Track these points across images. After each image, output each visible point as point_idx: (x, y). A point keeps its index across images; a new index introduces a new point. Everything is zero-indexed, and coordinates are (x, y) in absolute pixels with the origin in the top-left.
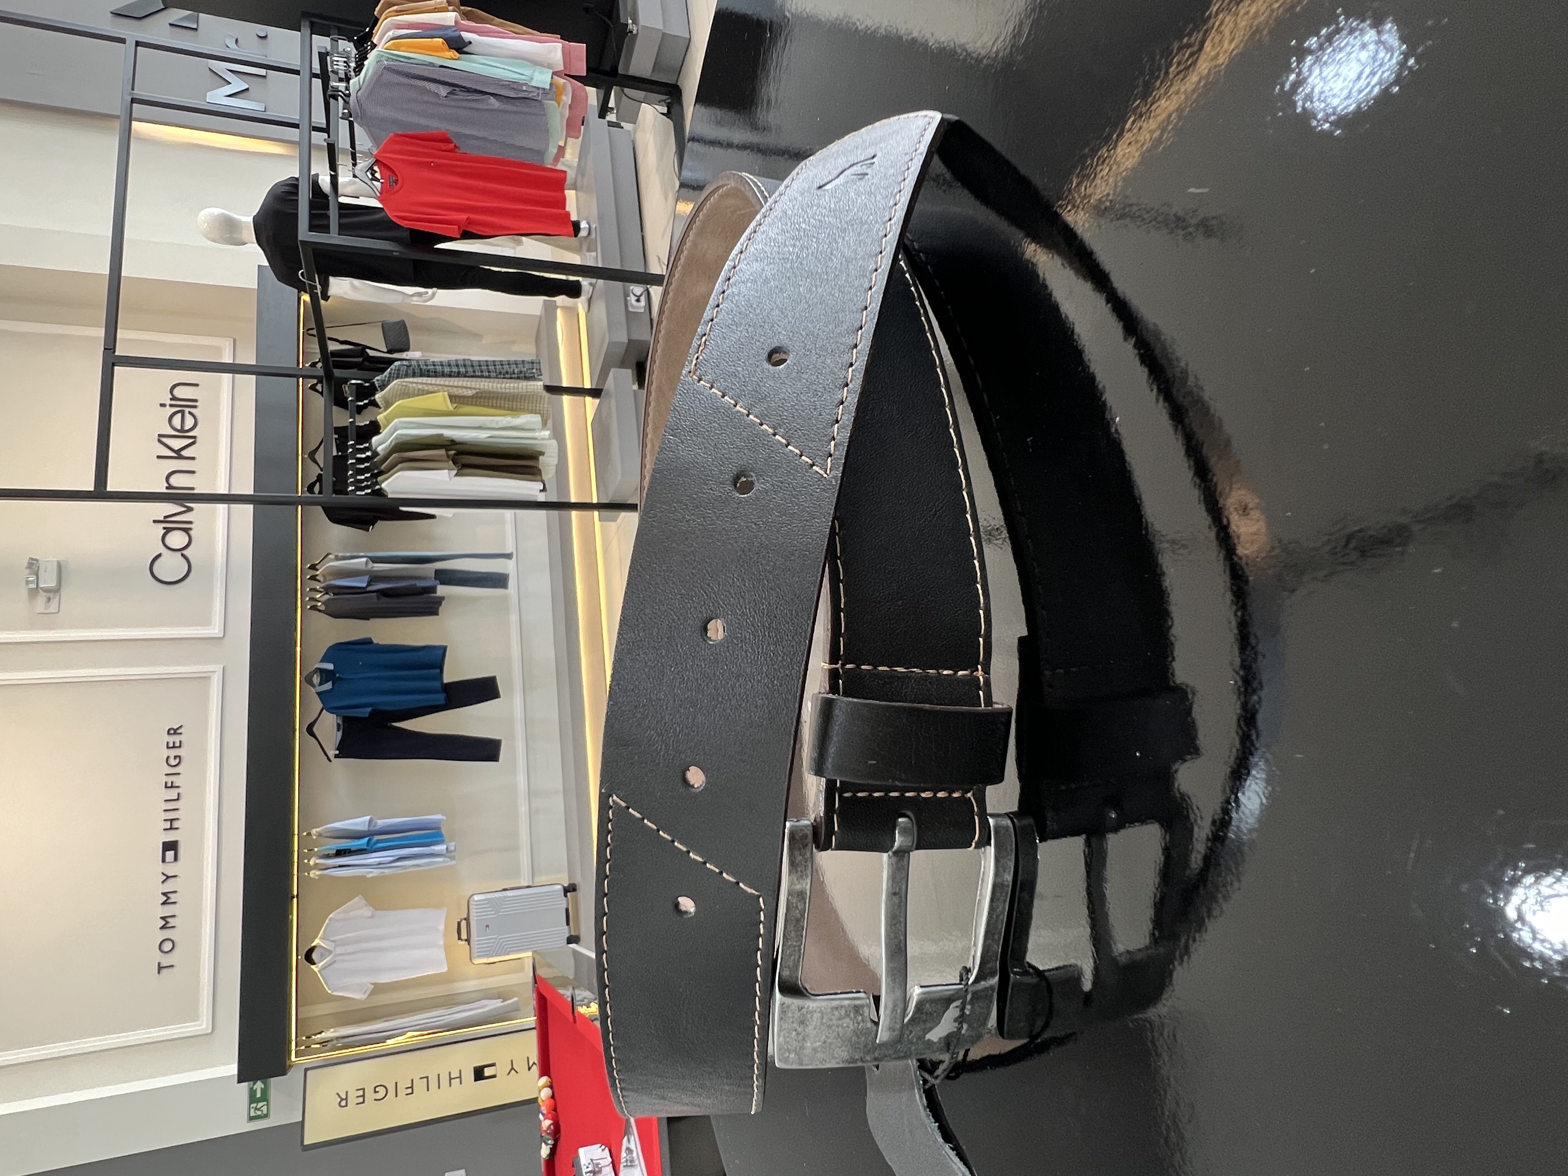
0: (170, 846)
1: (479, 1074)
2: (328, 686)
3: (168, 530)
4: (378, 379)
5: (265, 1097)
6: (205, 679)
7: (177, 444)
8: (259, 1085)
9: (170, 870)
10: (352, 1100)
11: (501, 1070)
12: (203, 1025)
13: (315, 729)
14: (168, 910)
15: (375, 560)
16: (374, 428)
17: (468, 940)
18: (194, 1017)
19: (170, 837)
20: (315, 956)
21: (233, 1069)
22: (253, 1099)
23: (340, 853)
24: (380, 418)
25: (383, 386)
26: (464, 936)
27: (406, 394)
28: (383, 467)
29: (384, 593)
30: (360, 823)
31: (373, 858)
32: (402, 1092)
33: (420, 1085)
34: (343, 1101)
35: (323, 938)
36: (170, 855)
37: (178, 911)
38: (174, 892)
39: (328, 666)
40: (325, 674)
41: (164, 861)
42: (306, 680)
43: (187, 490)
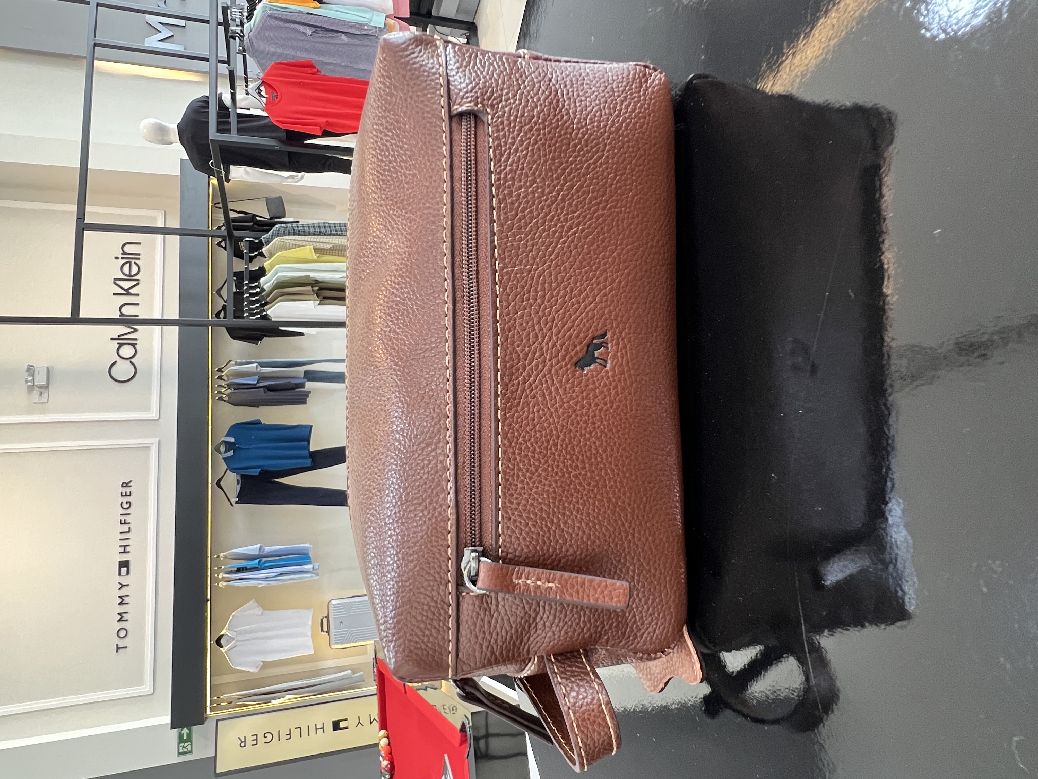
0: (124, 564)
1: (336, 726)
2: (231, 453)
3: (121, 345)
4: (264, 237)
5: (189, 739)
6: (147, 448)
7: (126, 285)
8: (185, 731)
9: (124, 580)
10: (249, 742)
11: (351, 723)
12: (146, 688)
13: (222, 483)
14: (122, 609)
15: (263, 365)
16: (262, 272)
17: (328, 632)
18: (141, 682)
19: (124, 558)
20: (223, 641)
21: (167, 719)
22: (181, 740)
23: (239, 570)
24: (266, 265)
25: (268, 242)
26: (325, 629)
27: (284, 248)
28: (268, 299)
29: (269, 389)
30: (253, 549)
31: (263, 574)
32: (283, 737)
33: (295, 733)
34: (243, 743)
35: (229, 629)
36: (123, 572)
37: (129, 608)
38: (127, 596)
39: (230, 440)
40: (228, 444)
41: (120, 574)
42: (215, 449)
43: (134, 316)
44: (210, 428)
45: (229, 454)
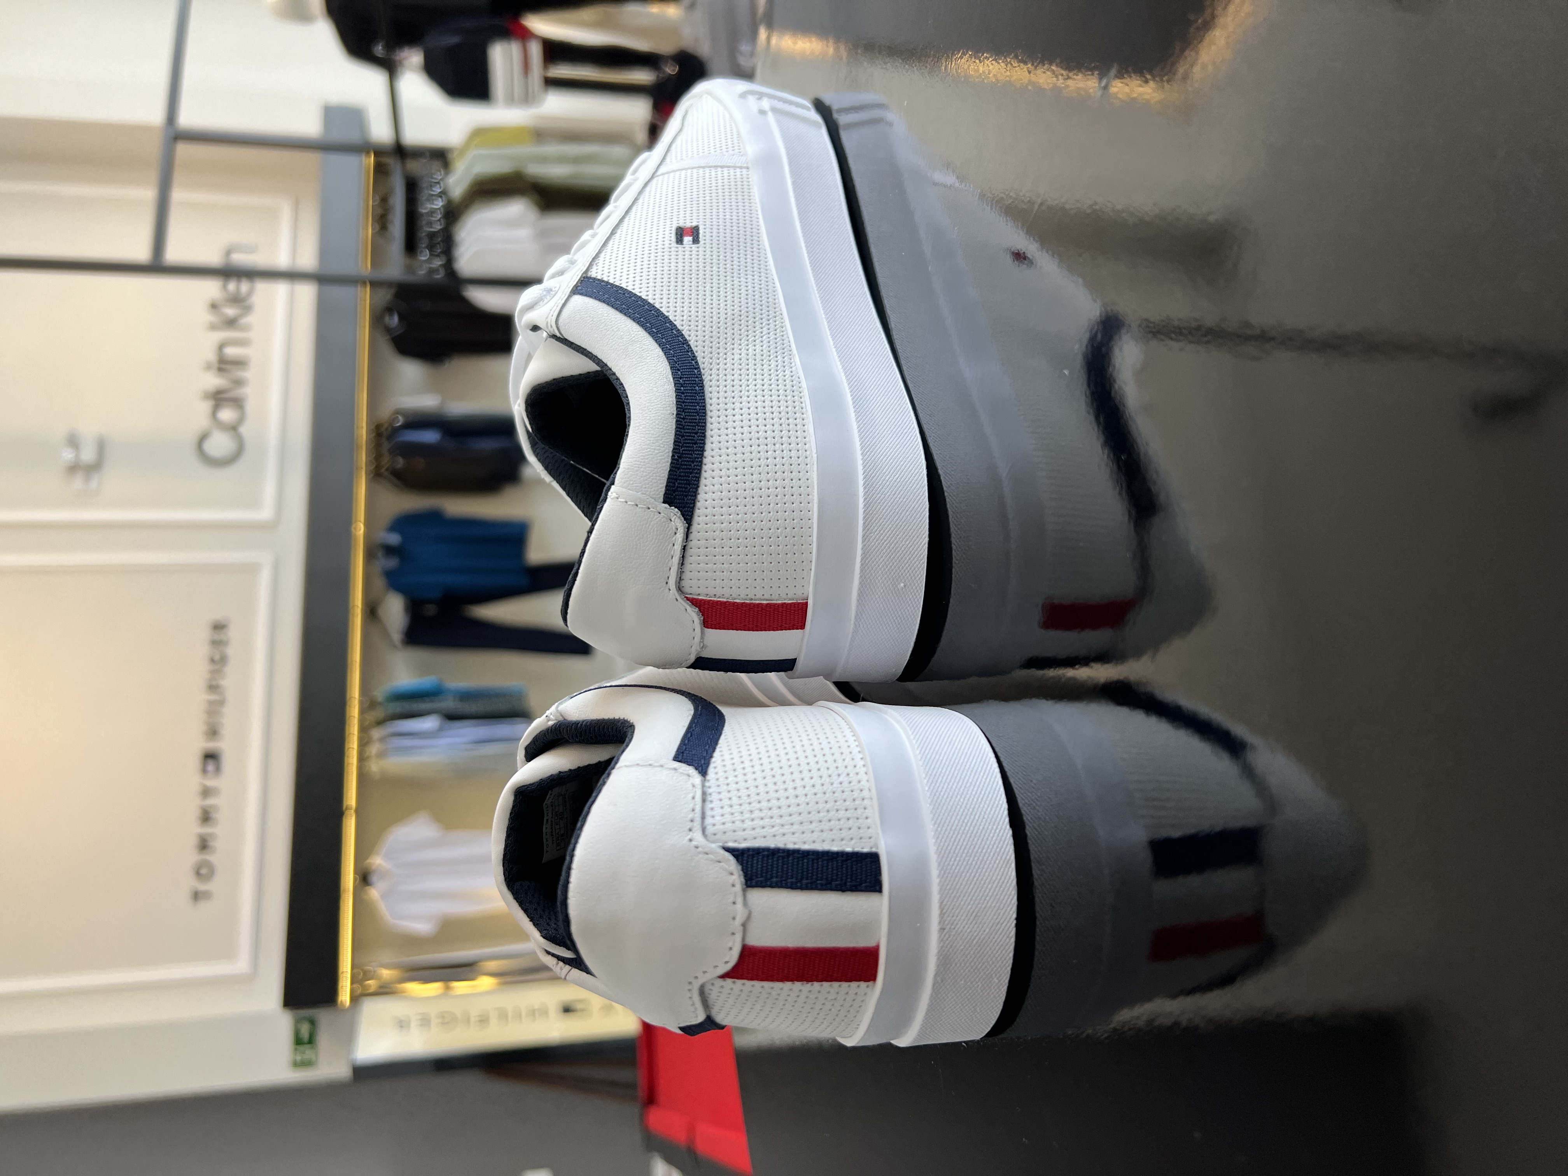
0: (211, 757)
1: (568, 1009)
2: (395, 563)
3: (219, 406)
5: (311, 1041)
6: (253, 567)
7: (231, 313)
8: (307, 1013)
9: (211, 783)
19: (211, 745)
20: (374, 878)
35: (384, 859)
36: (211, 767)
37: (219, 830)
38: (215, 807)
39: (394, 539)
40: (389, 550)
41: (204, 771)
42: (370, 555)
43: (240, 363)
44: (360, 530)
45: (392, 563)
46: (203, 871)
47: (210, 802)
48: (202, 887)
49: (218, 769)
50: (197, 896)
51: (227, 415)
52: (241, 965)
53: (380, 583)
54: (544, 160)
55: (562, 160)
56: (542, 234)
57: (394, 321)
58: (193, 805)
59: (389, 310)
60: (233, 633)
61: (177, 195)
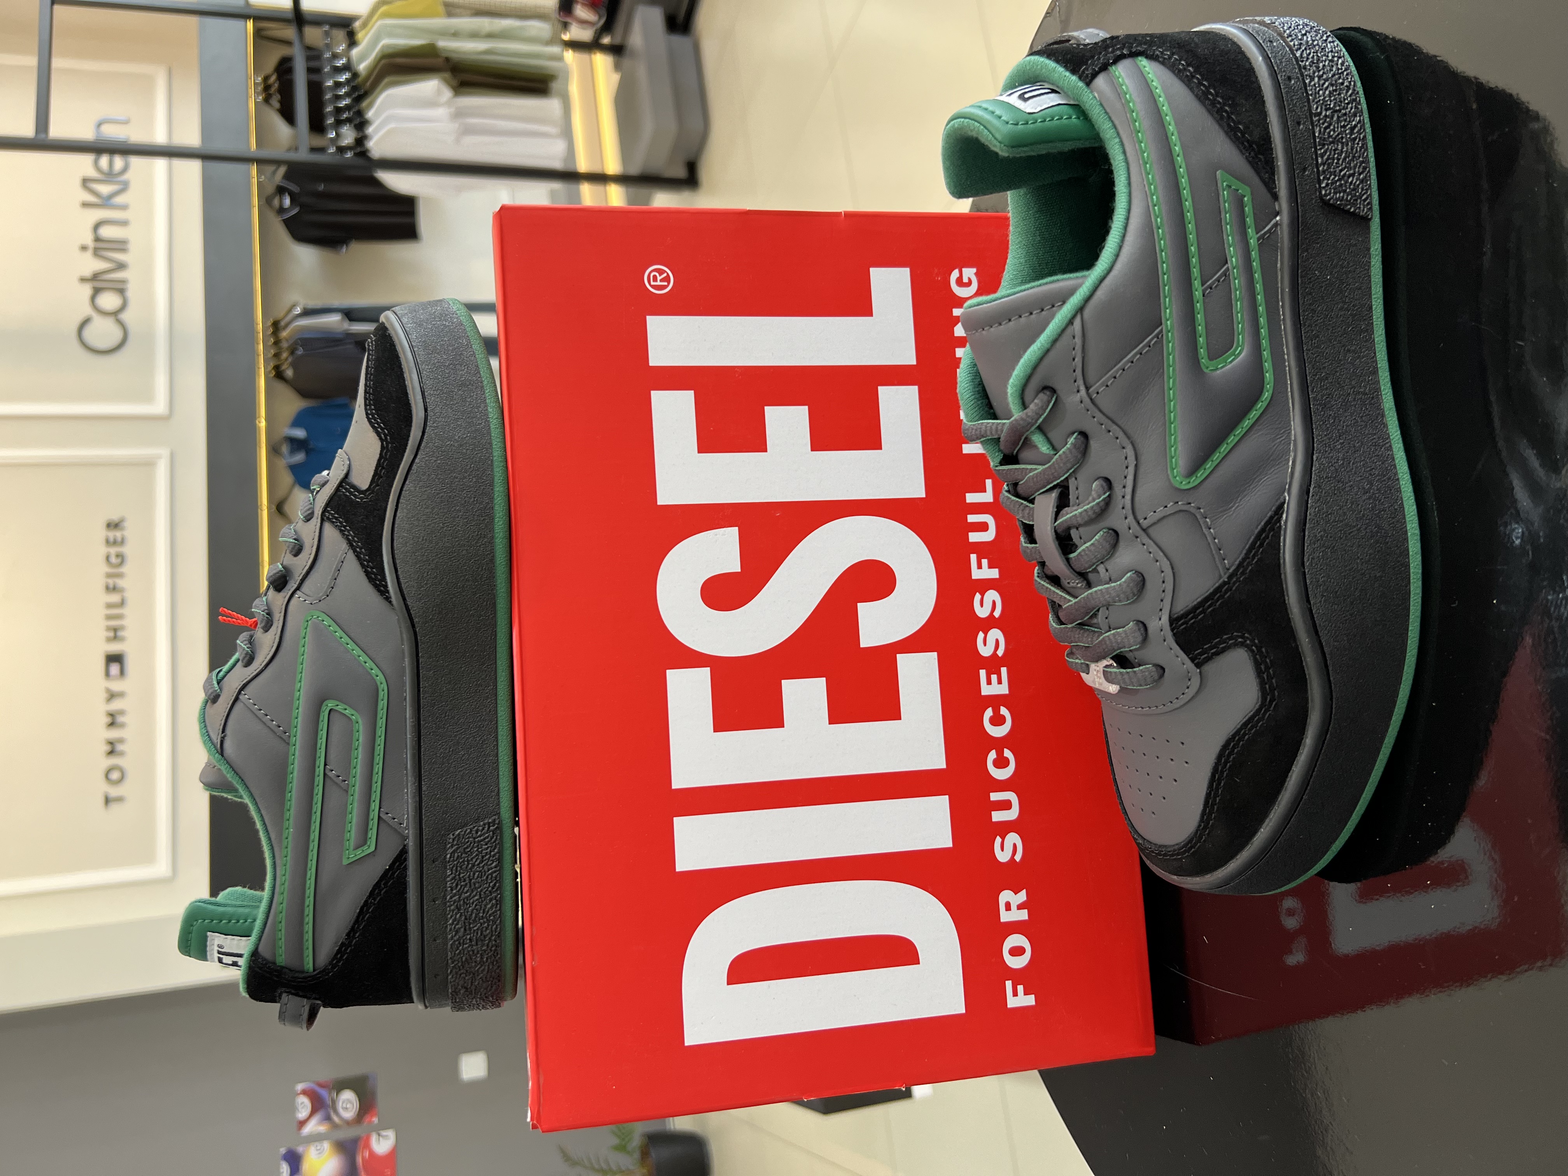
0: (114, 660)
3: (98, 291)
6: (149, 464)
7: (105, 189)
9: (116, 686)
13: (287, 508)
14: (114, 734)
15: (352, 315)
18: (149, 858)
28: (366, 86)
36: (115, 669)
37: (127, 733)
38: (122, 712)
39: (300, 433)
40: (296, 444)
41: (107, 674)
42: (274, 450)
43: (121, 245)
44: (262, 424)
45: (300, 457)
46: (115, 775)
47: (116, 705)
48: (114, 792)
49: (122, 672)
50: (107, 801)
51: (109, 301)
52: (161, 868)
53: (287, 478)
54: (456, 35)
55: (474, 35)
56: (458, 114)
57: (287, 202)
58: (100, 709)
59: (281, 190)
60: (130, 531)
61: (57, 63)
